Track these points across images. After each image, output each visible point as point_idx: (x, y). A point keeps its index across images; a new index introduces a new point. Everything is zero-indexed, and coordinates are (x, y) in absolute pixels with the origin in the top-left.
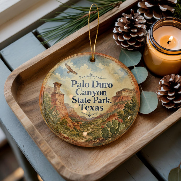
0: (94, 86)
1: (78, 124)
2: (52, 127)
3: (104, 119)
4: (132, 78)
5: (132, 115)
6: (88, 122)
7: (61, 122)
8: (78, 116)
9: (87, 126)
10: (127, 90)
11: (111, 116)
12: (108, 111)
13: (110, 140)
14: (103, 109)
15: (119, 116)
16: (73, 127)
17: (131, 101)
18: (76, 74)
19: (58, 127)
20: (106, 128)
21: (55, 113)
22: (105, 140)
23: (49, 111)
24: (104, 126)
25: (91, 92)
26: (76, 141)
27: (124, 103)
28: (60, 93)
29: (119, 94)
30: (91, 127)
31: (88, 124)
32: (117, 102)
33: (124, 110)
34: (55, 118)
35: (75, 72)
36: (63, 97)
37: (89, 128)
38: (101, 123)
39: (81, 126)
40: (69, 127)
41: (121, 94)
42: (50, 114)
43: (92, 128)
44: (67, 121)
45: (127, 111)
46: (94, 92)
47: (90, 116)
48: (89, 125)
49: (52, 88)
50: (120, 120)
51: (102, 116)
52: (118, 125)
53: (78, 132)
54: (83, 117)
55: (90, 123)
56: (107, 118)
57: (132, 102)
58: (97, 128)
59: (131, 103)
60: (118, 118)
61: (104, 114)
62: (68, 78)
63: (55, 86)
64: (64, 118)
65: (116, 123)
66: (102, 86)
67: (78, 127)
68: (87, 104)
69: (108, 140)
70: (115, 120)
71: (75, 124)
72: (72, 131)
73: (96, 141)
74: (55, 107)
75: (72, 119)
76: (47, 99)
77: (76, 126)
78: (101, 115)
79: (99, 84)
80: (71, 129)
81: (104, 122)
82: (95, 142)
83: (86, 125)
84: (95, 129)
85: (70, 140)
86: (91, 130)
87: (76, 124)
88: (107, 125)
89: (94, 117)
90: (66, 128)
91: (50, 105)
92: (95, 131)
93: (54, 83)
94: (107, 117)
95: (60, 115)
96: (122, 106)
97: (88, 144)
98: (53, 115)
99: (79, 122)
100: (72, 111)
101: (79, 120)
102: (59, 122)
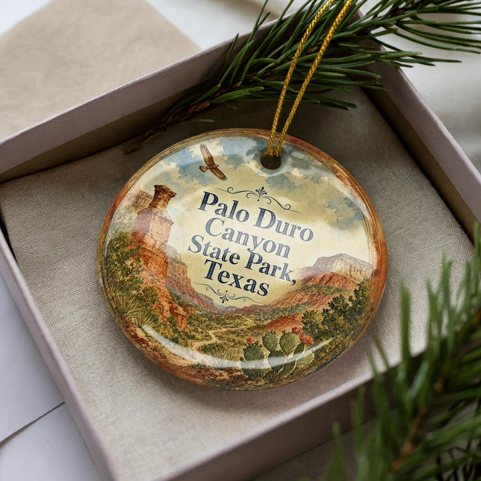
0: (260, 224)
1: (184, 313)
2: (113, 298)
3: (260, 320)
4: (372, 233)
5: (343, 334)
6: (215, 314)
7: (141, 292)
8: (192, 290)
9: (207, 326)
10: (348, 261)
11: (283, 320)
12: (278, 302)
13: (259, 384)
14: (266, 292)
15: (305, 324)
16: (168, 315)
17: (352, 294)
18: (224, 178)
19: (127, 304)
20: (261, 346)
21: (132, 265)
22: (246, 381)
23: (119, 253)
24: (254, 340)
25: (247, 236)
26: (165, 357)
27: (332, 294)
28: (163, 216)
29: (324, 266)
30: (218, 333)
31: (214, 320)
32: (311, 284)
33: (326, 311)
34: (128, 278)
35: (221, 173)
36: (169, 229)
37: (211, 333)
38: (248, 329)
39: (191, 319)
40: (157, 312)
41: (329, 266)
42: (120, 262)
43: (219, 335)
44: (156, 295)
45: (333, 320)
46: (255, 238)
47: (224, 299)
48: (214, 325)
49: (148, 196)
50: (307, 337)
51: (258, 311)
52: (295, 348)
53: (176, 335)
54: (206, 297)
55: (218, 319)
56: (269, 321)
57: (354, 298)
58: (234, 340)
59: (350, 299)
60: (302, 331)
61: (266, 306)
62: (197, 182)
63: (157, 192)
64: (151, 285)
65: (292, 341)
66: (282, 229)
67: (182, 319)
68: (227, 266)
69: (254, 382)
70: (291, 331)
71: (176, 308)
72: (162, 326)
73: (221, 375)
74: (139, 247)
75: (171, 294)
76: (125, 221)
77: (178, 315)
78: (255, 306)
79: (276, 223)
80: (160, 321)
81: (258, 327)
82: (217, 376)
83: (205, 321)
84: (228, 339)
85: (149, 349)
86: (214, 340)
87: (180, 310)
88: (263, 338)
89: (233, 307)
90: (149, 312)
91: (125, 239)
92: (226, 347)
93: (155, 186)
94: (270, 316)
95: (144, 273)
96: (324, 301)
97: (195, 376)
98: (124, 269)
99: (189, 309)
100: (181, 272)
101: (190, 303)
102: (134, 292)
